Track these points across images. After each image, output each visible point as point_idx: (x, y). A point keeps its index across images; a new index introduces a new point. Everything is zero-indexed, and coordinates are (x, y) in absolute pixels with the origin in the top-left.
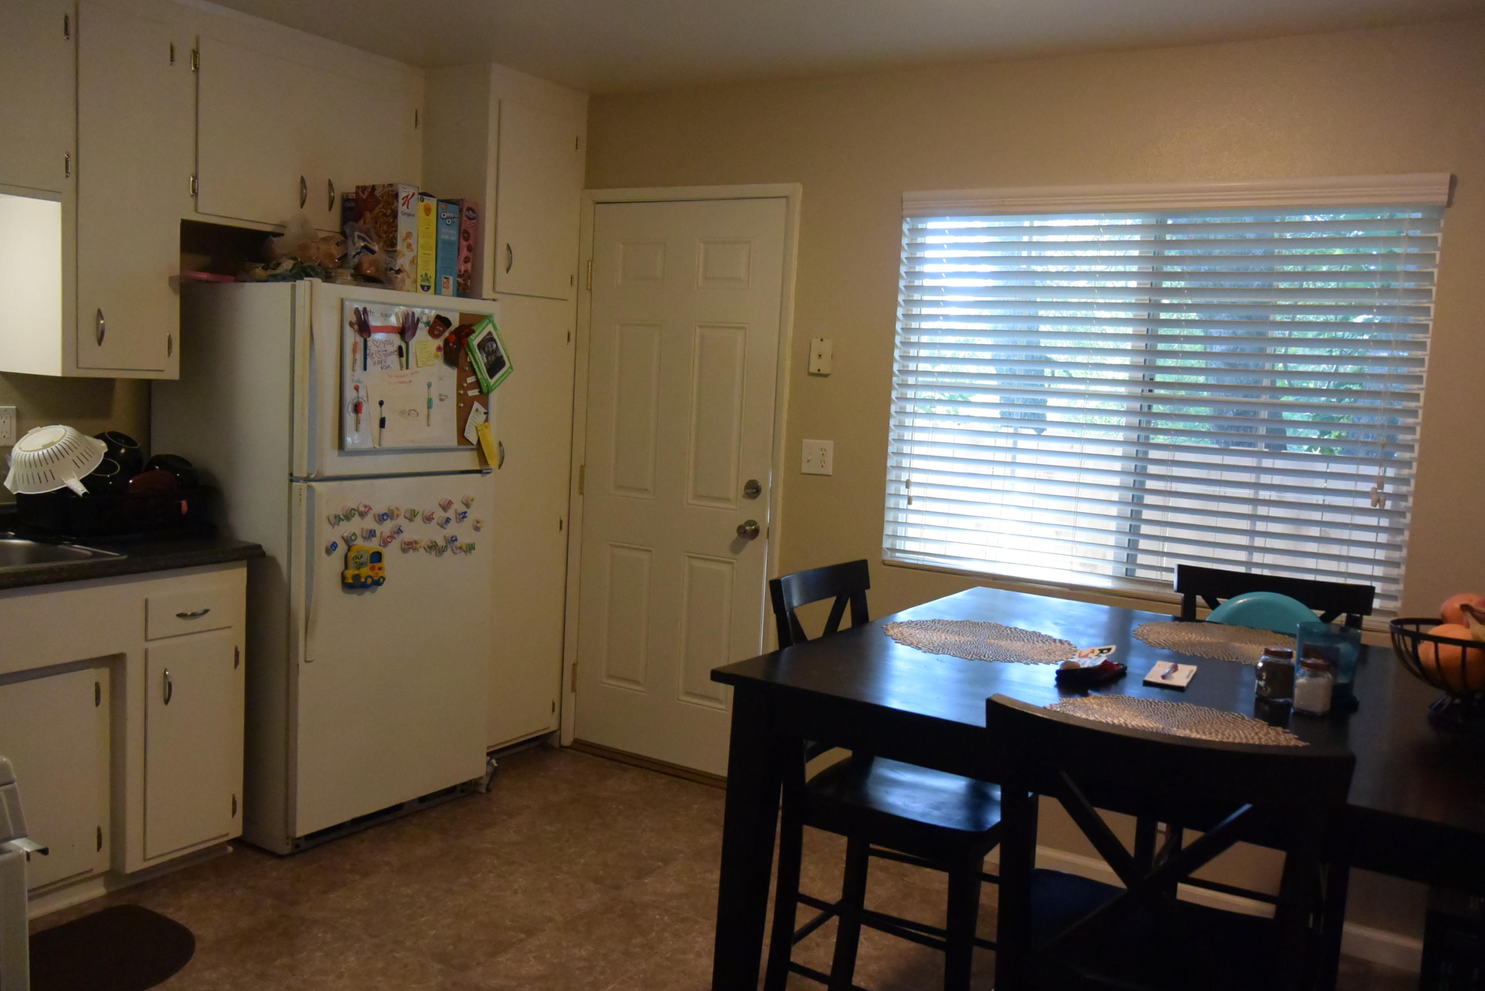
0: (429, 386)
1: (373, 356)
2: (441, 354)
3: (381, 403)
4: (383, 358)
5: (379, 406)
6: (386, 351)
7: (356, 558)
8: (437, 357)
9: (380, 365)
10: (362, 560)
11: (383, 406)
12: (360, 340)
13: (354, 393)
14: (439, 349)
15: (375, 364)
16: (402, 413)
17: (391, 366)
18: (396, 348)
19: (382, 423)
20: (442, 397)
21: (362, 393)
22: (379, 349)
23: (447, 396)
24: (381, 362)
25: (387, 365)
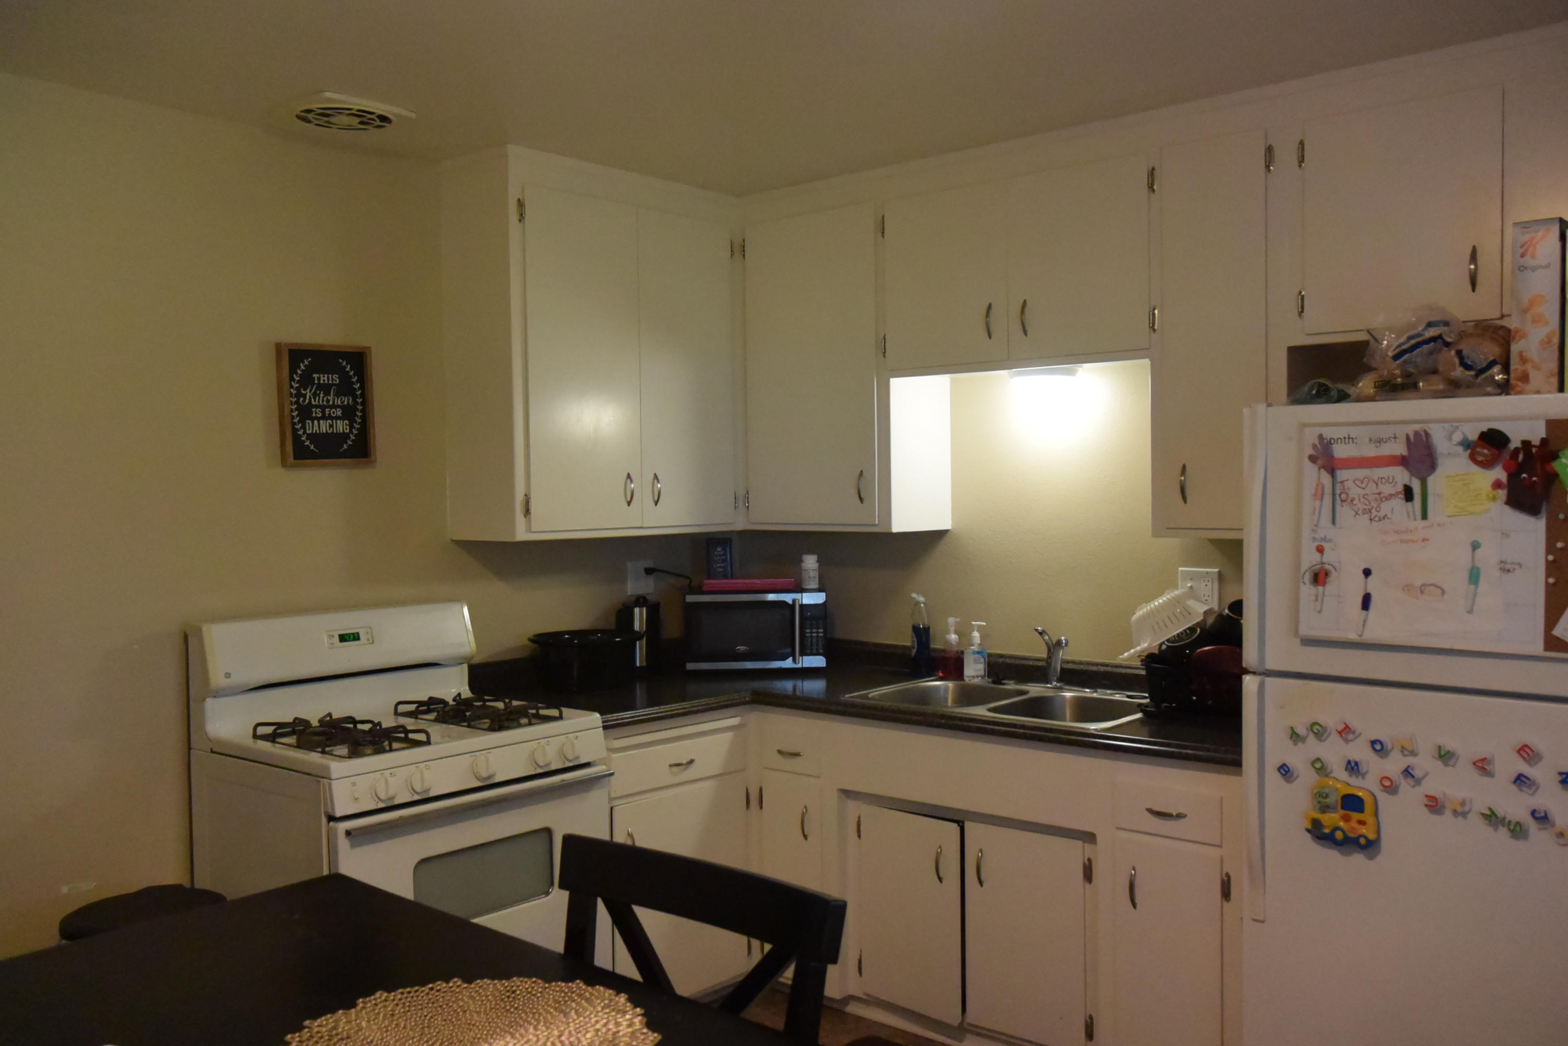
0: (1475, 546)
1: (1355, 502)
2: (1502, 494)
3: (1367, 573)
4: (1374, 504)
5: (1363, 576)
6: (1379, 494)
7: (1320, 796)
8: (1494, 499)
9: (1367, 516)
10: (1328, 801)
11: (1370, 578)
12: (1326, 478)
13: (1316, 557)
14: (1497, 485)
15: (1357, 513)
16: (1408, 588)
17: (1389, 516)
18: (1400, 488)
19: (1366, 602)
20: (1508, 566)
21: (1328, 557)
22: (1367, 491)
23: (1520, 565)
24: (1370, 511)
25: (1381, 514)
